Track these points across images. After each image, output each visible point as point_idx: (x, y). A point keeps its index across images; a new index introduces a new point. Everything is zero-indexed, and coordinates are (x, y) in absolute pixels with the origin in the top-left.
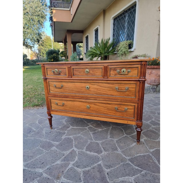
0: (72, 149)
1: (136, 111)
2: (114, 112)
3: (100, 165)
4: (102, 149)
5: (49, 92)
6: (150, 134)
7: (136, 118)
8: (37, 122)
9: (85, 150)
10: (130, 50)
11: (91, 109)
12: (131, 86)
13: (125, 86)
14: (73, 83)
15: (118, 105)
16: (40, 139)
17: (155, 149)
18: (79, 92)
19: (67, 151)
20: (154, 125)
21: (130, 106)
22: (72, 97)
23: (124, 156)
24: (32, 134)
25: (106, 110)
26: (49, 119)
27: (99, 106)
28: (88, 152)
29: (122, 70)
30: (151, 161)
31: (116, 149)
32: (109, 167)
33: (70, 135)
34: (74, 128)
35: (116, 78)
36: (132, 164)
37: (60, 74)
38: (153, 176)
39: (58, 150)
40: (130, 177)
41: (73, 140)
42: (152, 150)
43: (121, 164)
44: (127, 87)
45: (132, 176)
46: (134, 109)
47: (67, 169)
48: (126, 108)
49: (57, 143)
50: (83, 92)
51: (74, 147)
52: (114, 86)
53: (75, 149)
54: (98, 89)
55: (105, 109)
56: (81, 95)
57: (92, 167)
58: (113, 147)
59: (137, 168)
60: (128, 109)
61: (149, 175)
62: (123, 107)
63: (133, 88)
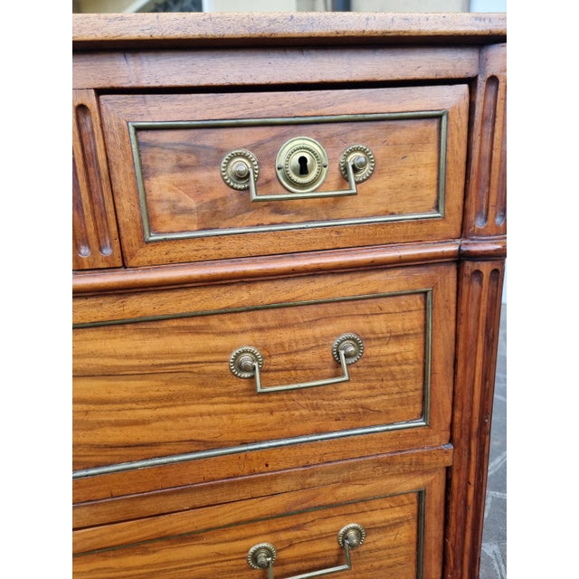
12: (379, 324)
13: (329, 328)
21: (386, 503)
29: (281, 161)
35: (230, 247)
44: (344, 333)
46: (420, 516)
48: (351, 526)
52: (220, 342)
60: (370, 530)
62: (327, 527)
63: (397, 337)
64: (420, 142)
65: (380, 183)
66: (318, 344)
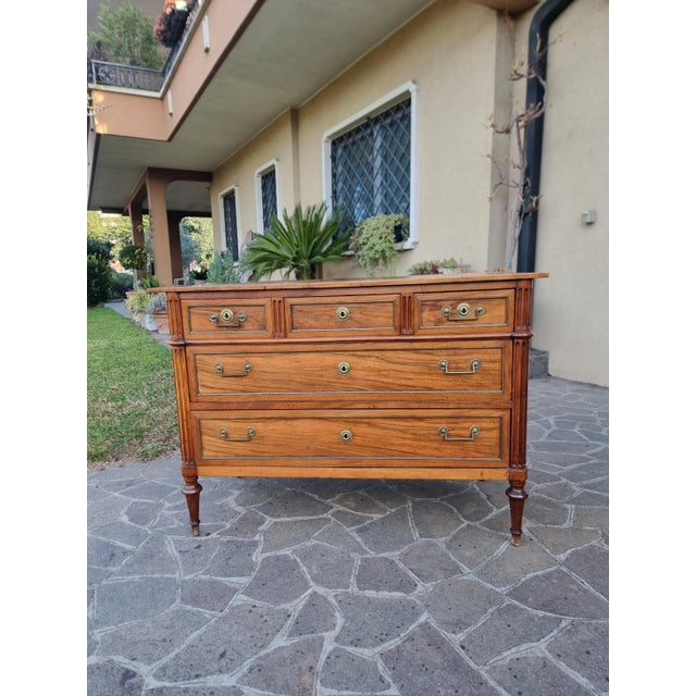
0: (310, 591)
1: (506, 433)
2: (435, 445)
3: (425, 626)
4: (412, 575)
5: (193, 394)
6: (538, 511)
7: (507, 457)
8: (125, 519)
9: (356, 589)
10: (398, 246)
11: (359, 440)
12: (486, 357)
13: (470, 357)
14: (292, 357)
15: (449, 420)
16: (168, 576)
17: (569, 551)
18: (311, 386)
19: (296, 602)
20: (538, 483)
21: (488, 420)
22: (285, 406)
23: (490, 586)
24: (123, 563)
25: (408, 442)
26: (187, 495)
27: (384, 428)
28: (371, 593)
29: (458, 308)
30: (573, 587)
31: (457, 570)
32: (458, 626)
33: (278, 547)
34: (281, 523)
36: (523, 606)
37: (239, 326)
38: (596, 629)
39: (257, 603)
40: (535, 644)
41: (299, 560)
42: (562, 557)
43: (491, 610)
44: (474, 358)
45: (539, 640)
46: (501, 428)
47: (323, 657)
48: (474, 427)
49: (245, 580)
50: (326, 386)
51: (312, 583)
52: (435, 358)
53: (321, 590)
54: (379, 371)
55: (406, 436)
56: (319, 395)
57: (402, 635)
58: (443, 566)
59: (541, 613)
60: (481, 429)
61: (583, 629)
62: (466, 425)
63: (493, 362)
64: (501, 304)
65: (486, 315)
66: (466, 361)
